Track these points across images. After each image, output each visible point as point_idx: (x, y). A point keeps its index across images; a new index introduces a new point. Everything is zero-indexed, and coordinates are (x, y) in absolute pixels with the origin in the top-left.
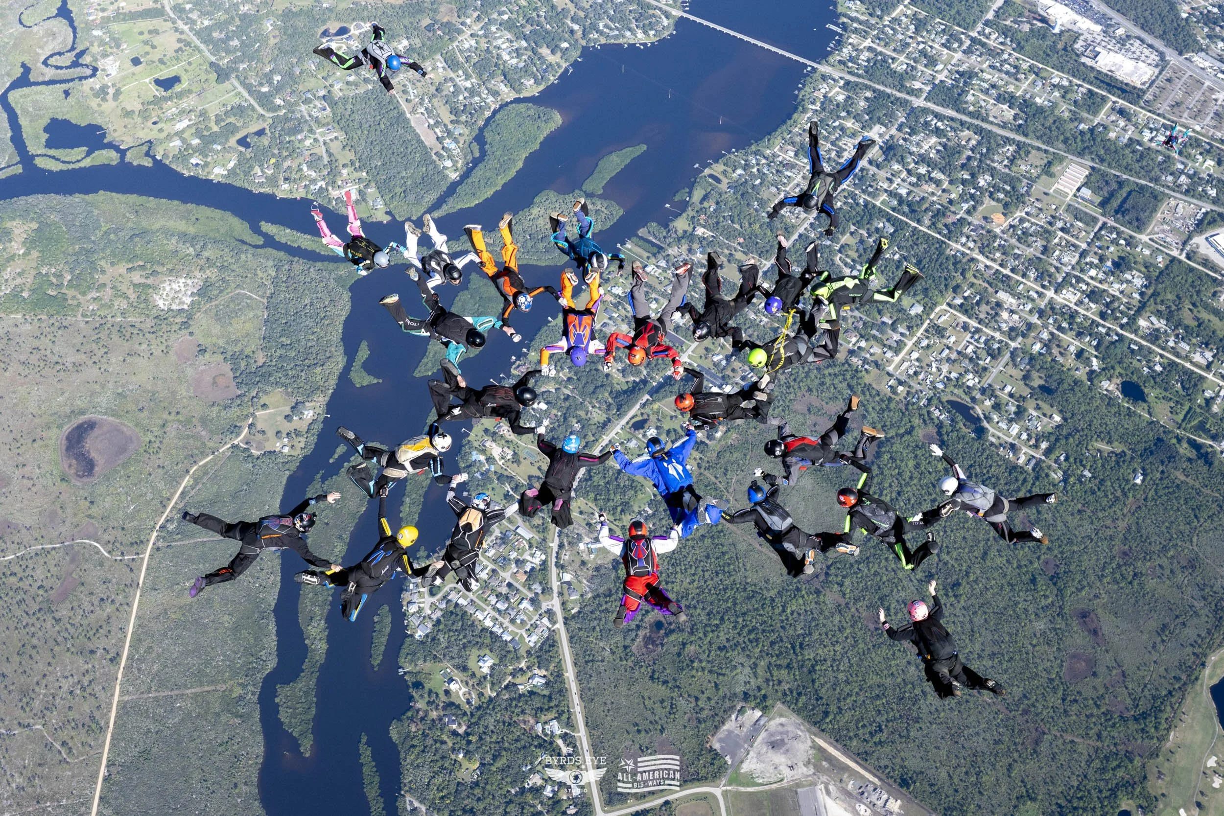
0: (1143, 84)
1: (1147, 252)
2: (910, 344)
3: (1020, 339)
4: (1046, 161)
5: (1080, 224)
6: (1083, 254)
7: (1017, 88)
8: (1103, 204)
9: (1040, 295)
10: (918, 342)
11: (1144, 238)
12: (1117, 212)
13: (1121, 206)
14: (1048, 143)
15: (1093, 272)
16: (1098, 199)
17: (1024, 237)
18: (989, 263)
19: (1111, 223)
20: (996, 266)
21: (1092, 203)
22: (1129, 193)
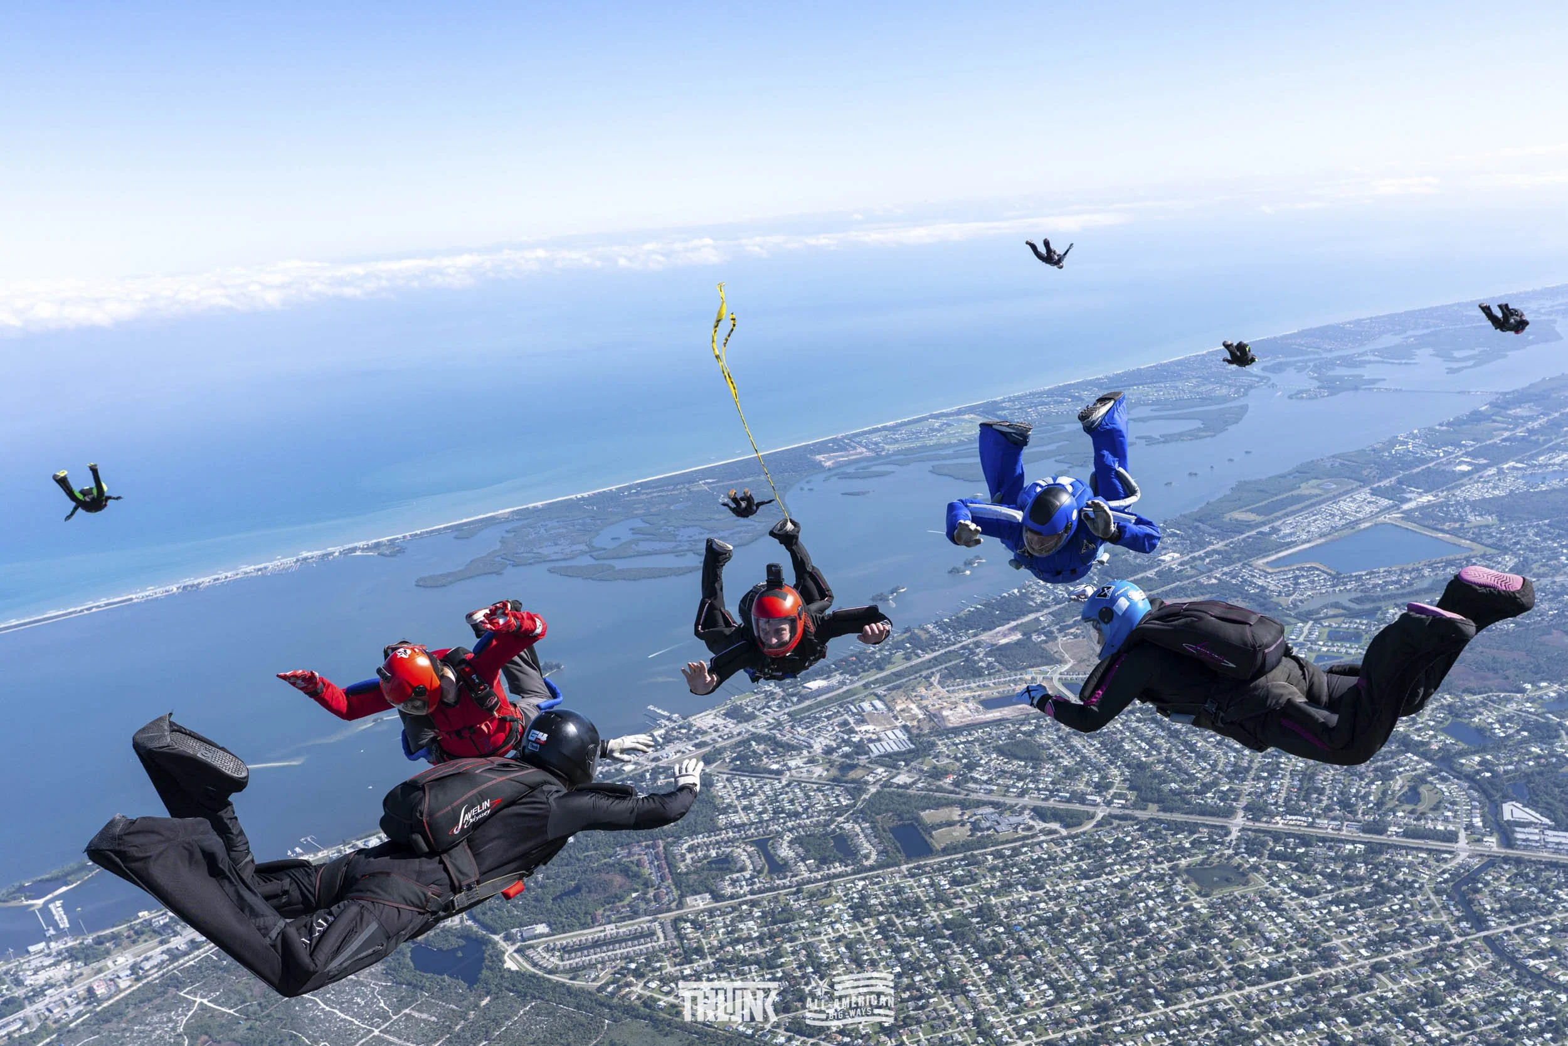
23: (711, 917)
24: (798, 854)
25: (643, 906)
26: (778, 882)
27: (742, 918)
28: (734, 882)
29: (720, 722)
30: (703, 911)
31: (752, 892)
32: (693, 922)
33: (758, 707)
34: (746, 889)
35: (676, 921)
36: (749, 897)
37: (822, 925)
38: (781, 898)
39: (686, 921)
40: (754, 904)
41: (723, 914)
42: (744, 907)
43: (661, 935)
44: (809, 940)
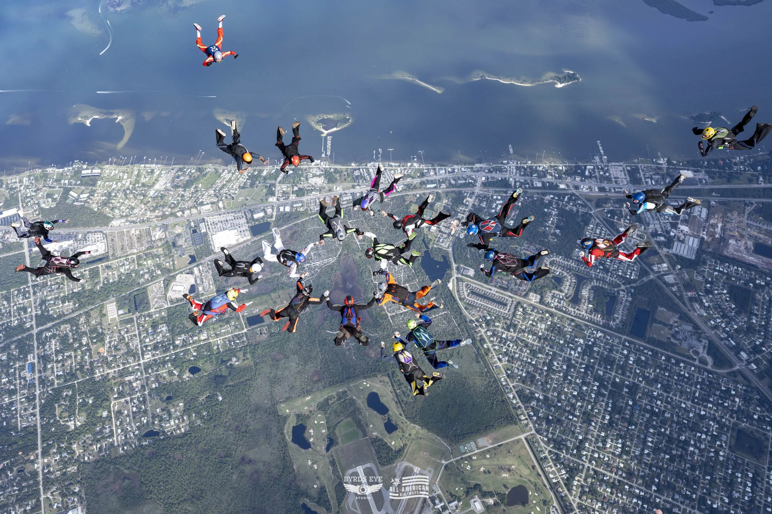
0: (105, 250)
1: (157, 315)
2: (114, 428)
3: (146, 388)
4: (98, 312)
5: (129, 326)
6: (140, 335)
7: (64, 292)
8: (129, 312)
9: (139, 365)
10: (116, 426)
11: (152, 310)
12: (136, 309)
13: (136, 306)
14: (93, 304)
15: (147, 340)
16: (127, 311)
17: (116, 348)
18: (112, 371)
19: (138, 314)
20: (116, 369)
21: (126, 313)
22: (134, 298)
23: (532, 311)
24: (589, 297)
25: (512, 285)
26: (570, 309)
27: (542, 320)
28: (553, 297)
29: (621, 175)
30: (531, 305)
31: (556, 308)
32: (524, 309)
33: (648, 175)
34: (556, 304)
35: (519, 303)
36: (554, 310)
37: (568, 347)
38: (565, 319)
39: (522, 307)
40: (552, 315)
41: (538, 312)
42: (547, 315)
43: (508, 307)
44: (557, 352)
